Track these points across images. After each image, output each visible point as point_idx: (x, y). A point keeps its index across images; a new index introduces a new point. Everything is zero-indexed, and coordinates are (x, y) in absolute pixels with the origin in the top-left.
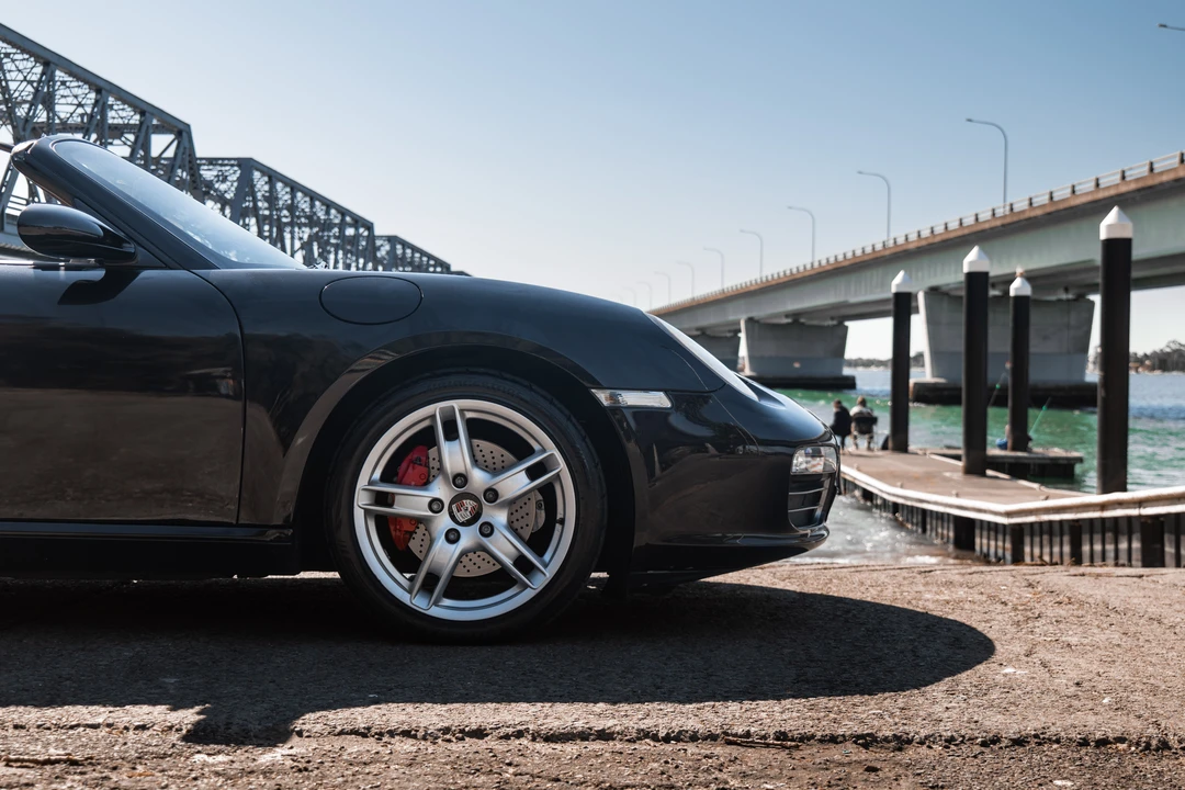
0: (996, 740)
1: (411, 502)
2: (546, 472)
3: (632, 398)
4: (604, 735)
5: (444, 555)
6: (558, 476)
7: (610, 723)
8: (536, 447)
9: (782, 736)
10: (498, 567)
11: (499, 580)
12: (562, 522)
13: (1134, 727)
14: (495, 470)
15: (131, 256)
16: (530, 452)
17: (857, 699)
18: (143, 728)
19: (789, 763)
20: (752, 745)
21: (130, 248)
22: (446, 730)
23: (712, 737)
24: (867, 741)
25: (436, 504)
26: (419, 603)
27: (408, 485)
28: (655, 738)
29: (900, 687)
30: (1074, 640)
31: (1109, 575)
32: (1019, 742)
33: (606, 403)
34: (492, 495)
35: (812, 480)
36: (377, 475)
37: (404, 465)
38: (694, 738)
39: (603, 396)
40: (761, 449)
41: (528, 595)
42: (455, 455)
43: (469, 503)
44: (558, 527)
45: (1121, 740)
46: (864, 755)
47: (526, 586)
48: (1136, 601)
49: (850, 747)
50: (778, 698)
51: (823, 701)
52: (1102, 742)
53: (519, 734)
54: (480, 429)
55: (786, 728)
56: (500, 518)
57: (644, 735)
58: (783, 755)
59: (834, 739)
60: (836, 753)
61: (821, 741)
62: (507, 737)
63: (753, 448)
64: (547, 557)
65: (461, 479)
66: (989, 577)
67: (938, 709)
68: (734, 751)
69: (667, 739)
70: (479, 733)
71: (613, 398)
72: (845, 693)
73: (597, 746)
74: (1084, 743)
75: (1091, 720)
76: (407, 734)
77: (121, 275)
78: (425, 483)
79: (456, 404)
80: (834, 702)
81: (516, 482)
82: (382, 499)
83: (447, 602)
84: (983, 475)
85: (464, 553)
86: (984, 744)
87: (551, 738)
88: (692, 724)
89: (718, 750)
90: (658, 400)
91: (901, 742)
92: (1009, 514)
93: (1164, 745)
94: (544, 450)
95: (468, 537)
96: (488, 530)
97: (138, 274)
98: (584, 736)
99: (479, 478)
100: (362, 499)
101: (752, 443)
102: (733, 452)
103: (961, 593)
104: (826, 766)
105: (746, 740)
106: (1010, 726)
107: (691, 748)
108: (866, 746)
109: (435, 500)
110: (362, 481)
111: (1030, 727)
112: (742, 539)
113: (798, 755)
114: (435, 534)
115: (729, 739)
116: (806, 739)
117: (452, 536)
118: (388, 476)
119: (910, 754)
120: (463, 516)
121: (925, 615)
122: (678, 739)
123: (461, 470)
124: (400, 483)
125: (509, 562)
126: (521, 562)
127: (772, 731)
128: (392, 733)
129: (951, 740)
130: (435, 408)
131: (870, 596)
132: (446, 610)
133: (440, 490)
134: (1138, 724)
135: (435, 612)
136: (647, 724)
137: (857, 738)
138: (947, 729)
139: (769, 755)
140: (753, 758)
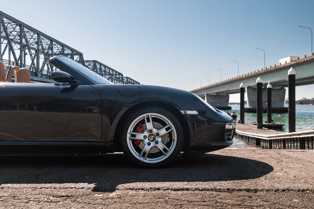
0: (278, 190)
1: (140, 136)
2: (170, 129)
3: (189, 112)
4: (187, 189)
5: (147, 148)
6: (173, 130)
7: (188, 186)
8: (168, 123)
9: (228, 189)
10: (159, 151)
11: (159, 154)
12: (174, 140)
14: (159, 129)
15: (76, 82)
16: (166, 125)
17: (244, 181)
18: (83, 188)
19: (231, 196)
20: (221, 191)
21: (76, 80)
22: (151, 188)
23: (212, 190)
24: (248, 190)
25: (145, 137)
26: (142, 159)
27: (139, 132)
28: (199, 190)
29: (254, 178)
30: (291, 166)
31: (296, 151)
32: (283, 190)
33: (183, 113)
34: (158, 134)
35: (230, 130)
36: (132, 130)
37: (138, 128)
38: (208, 190)
39: (182, 112)
40: (218, 123)
41: (166, 157)
42: (149, 126)
43: (152, 136)
44: (173, 141)
45: (308, 190)
46: (248, 194)
47: (166, 155)
48: (304, 157)
49: (244, 192)
50: (226, 180)
51: (236, 181)
52: (303, 191)
53: (168, 189)
54: (155, 120)
55: (229, 187)
56: (160, 140)
57: (196, 189)
58: (229, 194)
59: (240, 190)
60: (241, 193)
61: (238, 190)
62: (165, 190)
63: (216, 123)
64: (170, 148)
65: (151, 131)
66: (269, 152)
67: (263, 183)
68: (218, 193)
69: (202, 190)
70: (159, 189)
71: (185, 112)
72: (241, 179)
73: (186, 192)
74: (299, 191)
75: (300, 185)
76: (142, 189)
77: (74, 86)
78: (143, 132)
79: (149, 114)
80: (239, 181)
81: (163, 132)
82: (133, 136)
83: (148, 159)
84: (262, 129)
85: (152, 148)
86: (275, 191)
87: (175, 190)
88: (207, 187)
89: (214, 193)
90: (195, 112)
91: (256, 191)
92: (268, 137)
94: (169, 124)
95: (153, 144)
96: (157, 142)
97: (78, 86)
98: (182, 190)
99: (155, 131)
100: (128, 136)
102: (211, 124)
103: (263, 156)
104: (239, 196)
105: (220, 190)
106: (281, 187)
107: (208, 192)
108: (248, 192)
110: (129, 132)
111: (286, 187)
112: (214, 144)
113: (232, 194)
114: (145, 144)
115: (216, 190)
116: (234, 190)
117: (149, 144)
118: (134, 131)
119: (258, 193)
120: (151, 139)
121: (256, 161)
122: (204, 190)
123: (151, 129)
124: (137, 132)
125: (162, 150)
127: (226, 188)
128: (139, 189)
129: (267, 190)
130: (145, 115)
131: (242, 157)
132: (148, 161)
133: (146, 134)
134: (311, 186)
135: (145, 161)
136: (197, 187)
137: (246, 190)
138: (266, 188)
139: (226, 194)
140: (222, 194)
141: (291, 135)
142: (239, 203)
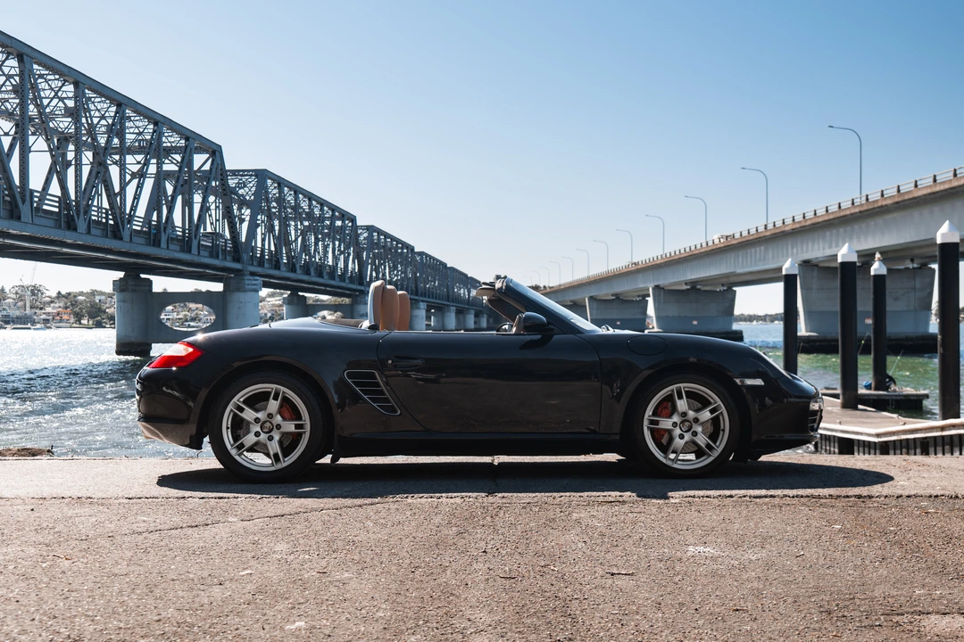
0: (901, 496)
1: (666, 424)
2: (717, 411)
3: (749, 382)
4: (771, 496)
5: (679, 443)
6: (722, 413)
8: (713, 401)
10: (697, 448)
12: (723, 430)
13: (947, 493)
14: (697, 411)
15: (552, 330)
16: (710, 403)
17: (851, 488)
19: (836, 502)
20: (822, 498)
21: (552, 327)
22: (720, 495)
23: (808, 497)
24: (859, 497)
25: (675, 424)
26: (669, 462)
27: (663, 417)
28: (789, 497)
29: (864, 486)
30: (926, 476)
32: (909, 497)
33: (739, 384)
34: (696, 420)
35: (815, 413)
36: (651, 413)
37: (660, 409)
38: (802, 497)
39: (738, 381)
40: (797, 400)
41: (711, 459)
42: (682, 404)
43: (687, 424)
44: (721, 432)
45: (943, 495)
46: (859, 499)
47: (710, 456)
49: (854, 498)
50: (823, 488)
51: (839, 488)
52: (937, 496)
53: (745, 496)
54: (691, 395)
55: (831, 494)
56: (699, 429)
57: (785, 496)
59: (848, 497)
60: (850, 499)
61: (844, 497)
63: (792, 400)
64: (718, 444)
65: (684, 414)
68: (818, 499)
69: (793, 497)
70: (731, 497)
71: (742, 382)
73: (771, 499)
74: (931, 496)
75: (933, 492)
76: (707, 497)
77: (546, 339)
78: (670, 416)
79: (682, 385)
80: (843, 489)
81: (706, 415)
82: (652, 422)
83: (679, 462)
84: (856, 409)
85: (686, 443)
86: (897, 497)
87: (755, 497)
88: (800, 494)
89: (812, 500)
90: (759, 382)
91: (870, 497)
92: (878, 435)
93: (957, 497)
94: (716, 403)
95: (687, 436)
96: (695, 434)
97: (552, 337)
98: (766, 496)
99: (691, 414)
100: (646, 423)
101: (791, 397)
102: (782, 402)
103: (874, 463)
104: (849, 501)
105: (819, 497)
106: (906, 493)
107: (802, 499)
109: (675, 423)
110: (646, 416)
111: (912, 493)
112: (788, 436)
113: (838, 499)
114: (674, 436)
115: (813, 497)
116: (839, 496)
117: (681, 437)
118: (654, 414)
119: (873, 499)
120: (685, 429)
121: (861, 470)
122: (797, 497)
123: (684, 411)
124: (659, 416)
125: (704, 446)
126: (708, 446)
127: (826, 495)
128: (703, 497)
129: (886, 497)
130: (674, 387)
132: (680, 465)
133: (676, 418)
135: (675, 466)
136: (785, 493)
137: (855, 496)
138: (884, 494)
139: (830, 500)
140: (824, 500)
142: (851, 505)
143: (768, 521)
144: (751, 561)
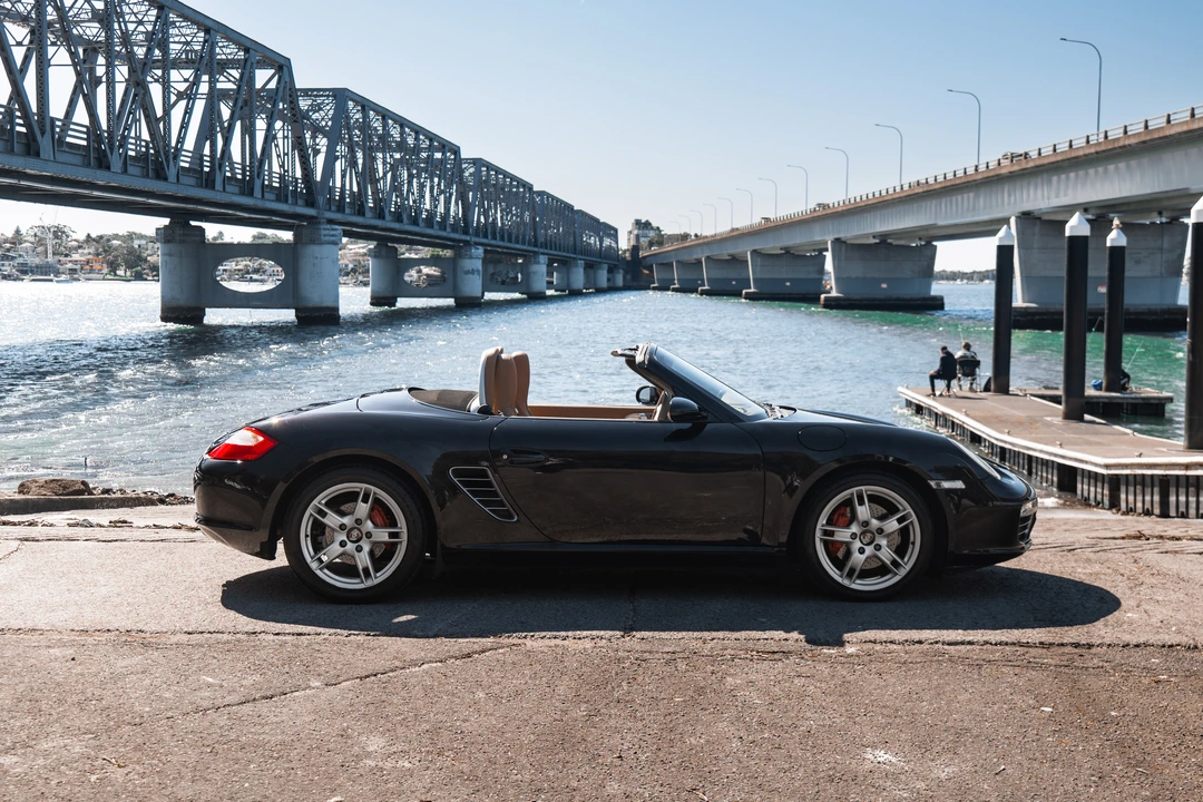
0: (1128, 645)
1: (843, 535)
2: (906, 520)
3: (946, 485)
4: (970, 643)
5: (858, 559)
6: (912, 522)
8: (901, 508)
9: (1041, 643)
10: (880, 564)
11: (882, 570)
12: (913, 543)
13: (1184, 640)
14: (882, 518)
15: (704, 418)
16: (897, 510)
17: (1066, 628)
19: (1049, 653)
20: (1031, 647)
21: (705, 414)
22: (907, 641)
23: (1014, 644)
24: (1077, 645)
25: (854, 536)
26: (846, 582)
27: (839, 527)
28: (991, 644)
29: (1083, 623)
32: (1137, 646)
33: (934, 487)
34: (880, 531)
35: (1026, 518)
36: (824, 522)
37: (836, 516)
38: (1007, 644)
39: (933, 483)
41: (897, 578)
42: (863, 512)
43: (869, 535)
44: (911, 546)
45: (1178, 645)
46: (1077, 651)
47: (896, 574)
48: (1195, 573)
49: (1070, 648)
50: (1033, 628)
51: (1052, 629)
52: (1171, 646)
53: (937, 642)
54: (874, 500)
55: (1043, 640)
56: (884, 542)
57: (986, 643)
58: (1045, 650)
59: (1062, 645)
60: (1065, 650)
61: (1058, 645)
63: (999, 503)
64: (906, 559)
65: (866, 524)
66: (1110, 555)
67: (1102, 633)
68: (1026, 649)
69: (996, 644)
70: (920, 642)
71: (937, 484)
72: (1061, 626)
73: (969, 647)
74: (1164, 646)
75: (1167, 637)
76: (891, 642)
77: (699, 426)
78: (848, 526)
79: (863, 488)
80: (1057, 629)
81: (892, 525)
82: (826, 533)
83: (858, 581)
84: (1081, 420)
85: (867, 559)
86: (1123, 647)
87: (950, 644)
88: (1004, 639)
89: (1019, 649)
90: (959, 485)
91: (1090, 646)
92: (1107, 466)
93: (1196, 647)
94: (905, 510)
95: (869, 550)
96: (878, 548)
97: (707, 426)
98: (962, 643)
99: (875, 523)
100: (818, 534)
101: (998, 500)
102: (987, 506)
104: (1063, 654)
105: (1027, 645)
106: (1133, 639)
107: (1007, 648)
108: (1076, 647)
109: (854, 534)
110: (819, 526)
111: (1142, 638)
113: (1051, 650)
114: (853, 550)
115: (1021, 645)
116: (1051, 644)
117: (862, 551)
118: (829, 522)
119: (1094, 650)
120: (866, 540)
122: (1000, 644)
123: (866, 519)
124: (835, 525)
125: (888, 563)
126: (895, 563)
127: (1037, 641)
128: (886, 642)
129: (1110, 645)
130: (854, 490)
132: (859, 585)
133: (854, 528)
134: (1186, 639)
135: (853, 586)
136: (985, 638)
137: (1072, 644)
138: (1107, 641)
139: (1040, 651)
140: (1033, 651)
141: (1187, 466)
142: (1066, 663)
143: (963, 697)
144: (940, 783)
